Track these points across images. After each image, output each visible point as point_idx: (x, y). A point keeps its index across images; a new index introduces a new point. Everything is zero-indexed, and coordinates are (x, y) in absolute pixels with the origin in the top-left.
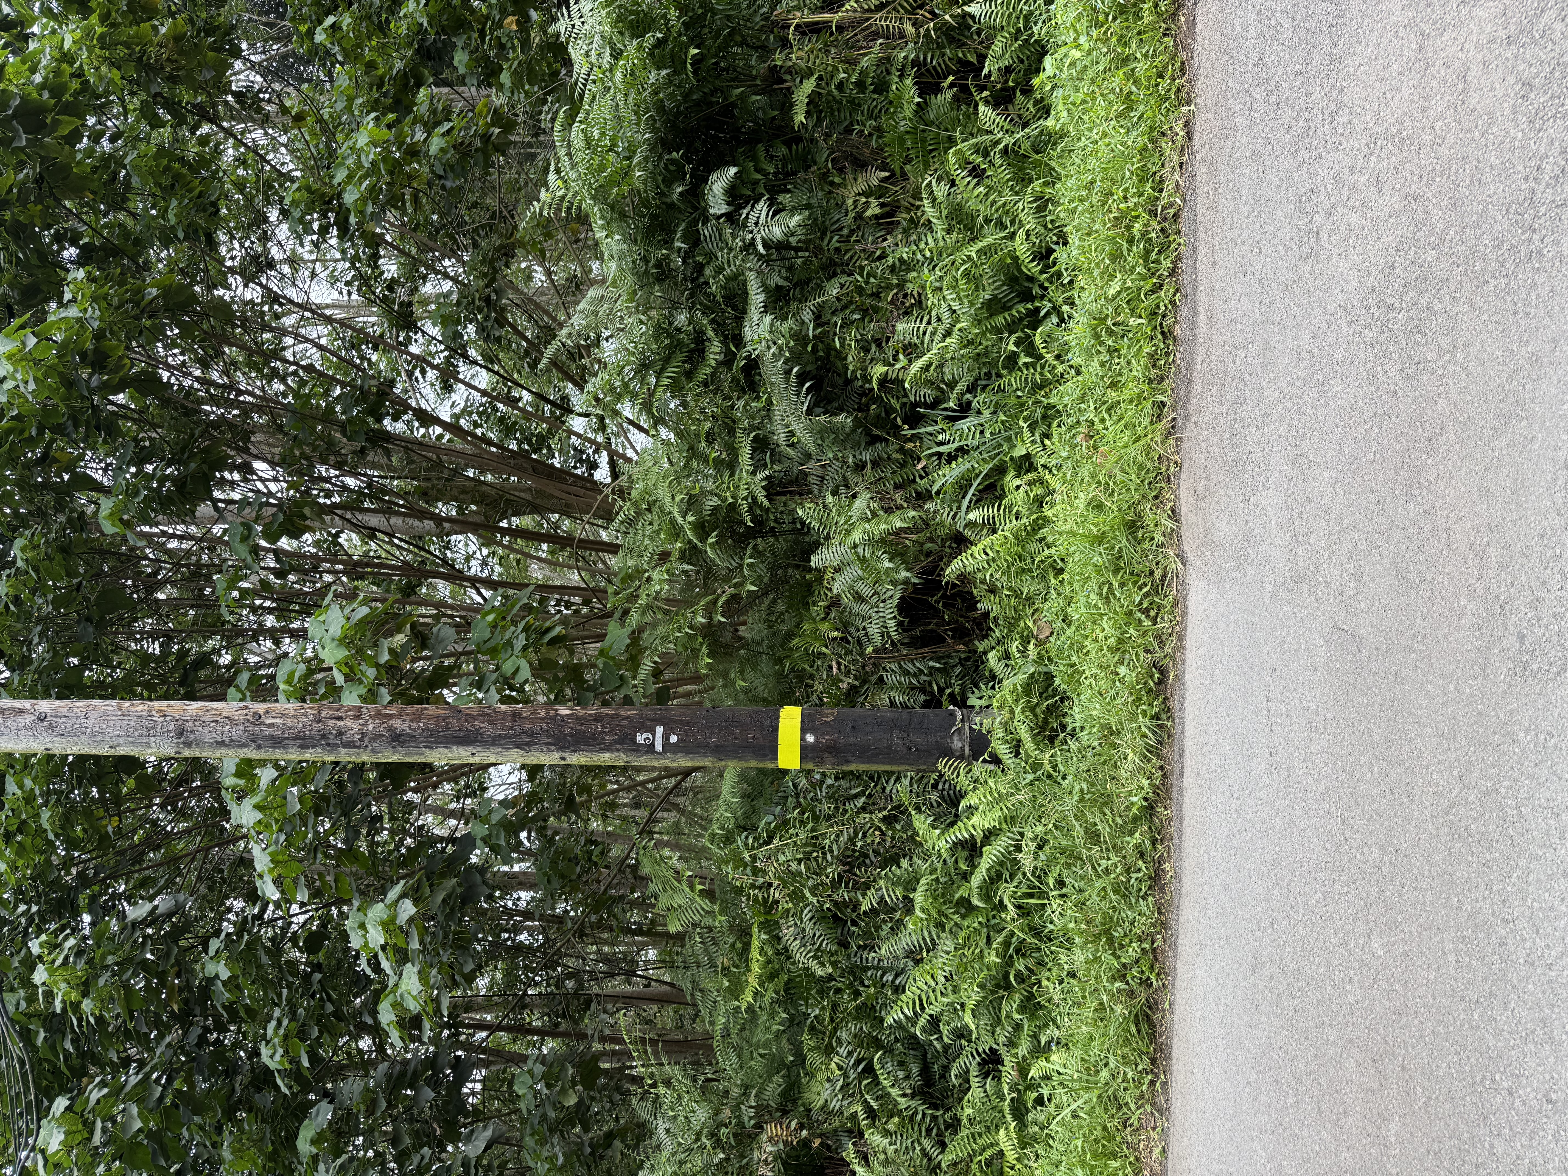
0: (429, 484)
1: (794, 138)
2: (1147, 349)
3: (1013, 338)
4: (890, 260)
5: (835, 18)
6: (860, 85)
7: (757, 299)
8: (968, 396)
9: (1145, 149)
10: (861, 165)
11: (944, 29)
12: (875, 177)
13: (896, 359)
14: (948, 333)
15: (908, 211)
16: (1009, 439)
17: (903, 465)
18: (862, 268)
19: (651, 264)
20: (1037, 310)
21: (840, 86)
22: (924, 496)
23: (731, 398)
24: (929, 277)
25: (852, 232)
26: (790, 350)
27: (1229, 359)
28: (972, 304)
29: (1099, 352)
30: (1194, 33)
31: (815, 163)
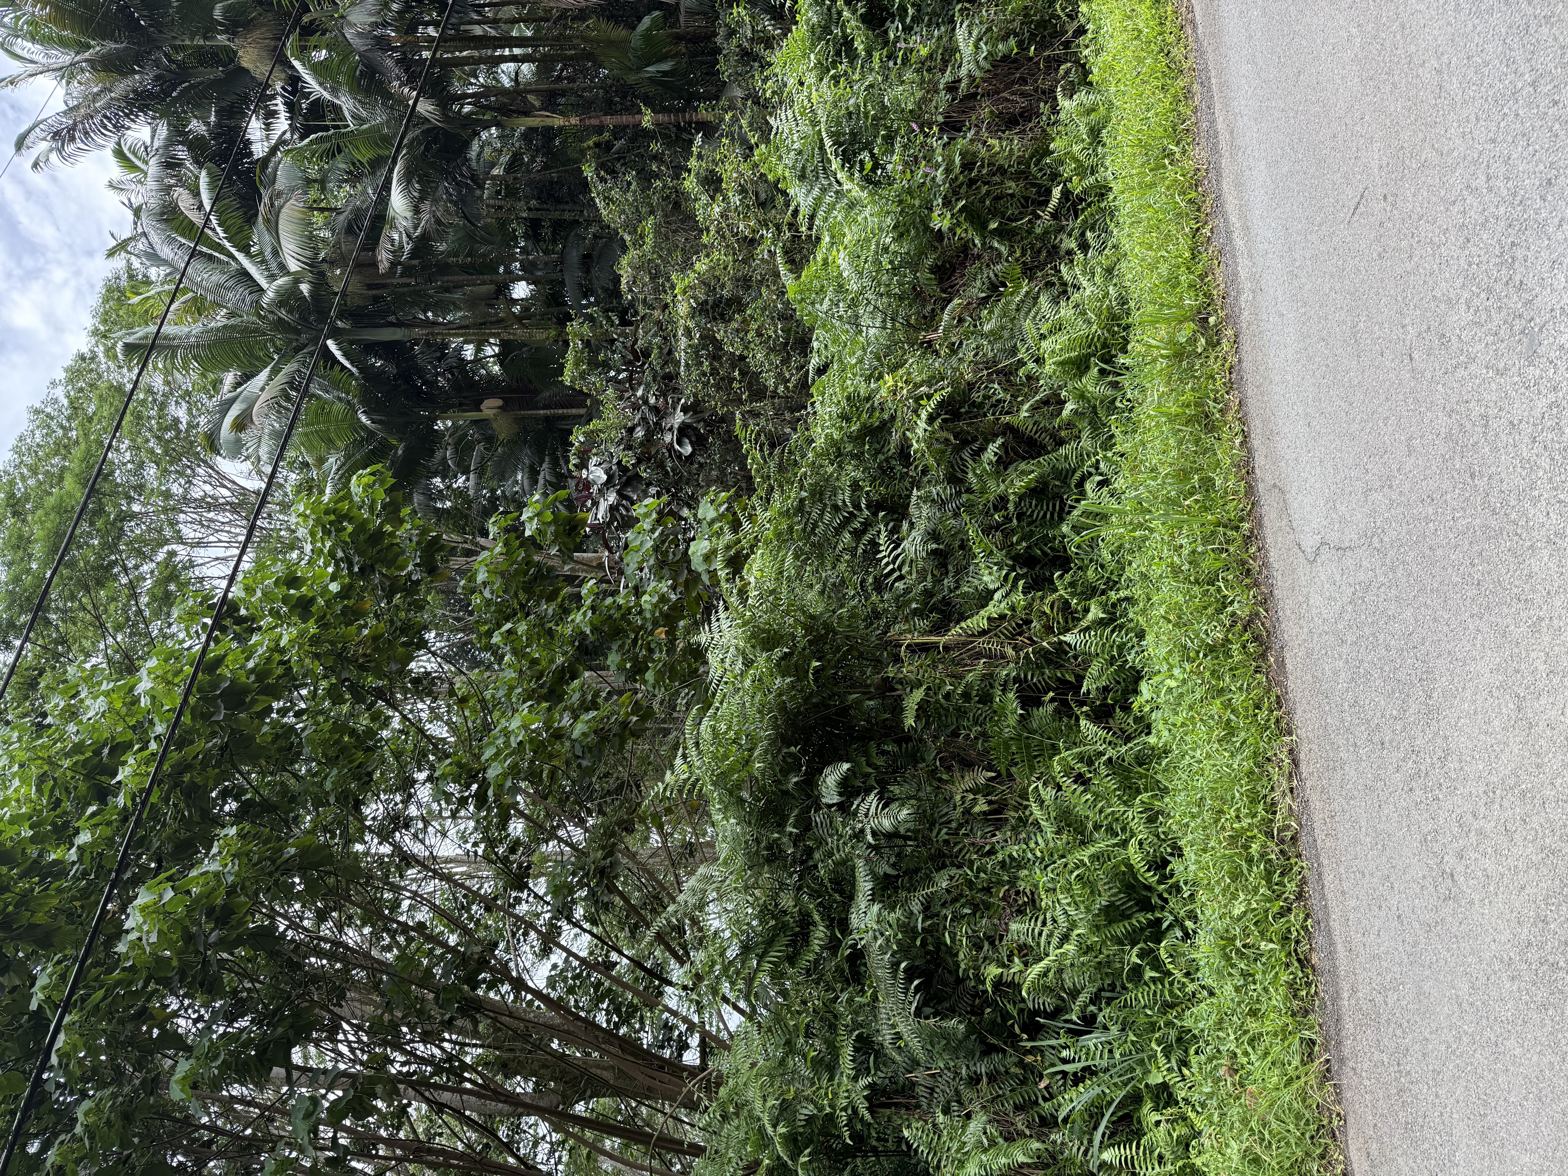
0: (511, 1055)
1: (904, 738)
2: (1284, 977)
3: (1135, 951)
4: (1000, 857)
5: (942, 640)
6: (966, 696)
7: (864, 886)
8: (1092, 1008)
9: (1252, 772)
10: (968, 765)
11: (1042, 653)
12: (983, 777)
13: (1010, 959)
14: (1065, 938)
15: (1016, 809)
16: (1141, 1062)
17: (1023, 1082)
18: (971, 863)
19: (763, 845)
20: (1159, 921)
21: (947, 696)
22: (1048, 1123)
23: (834, 990)
24: (1042, 879)
25: (961, 826)
26: (898, 943)
27: (1379, 999)
28: (1088, 910)
29: (1230, 974)
30: (1285, 673)
31: (924, 760)
